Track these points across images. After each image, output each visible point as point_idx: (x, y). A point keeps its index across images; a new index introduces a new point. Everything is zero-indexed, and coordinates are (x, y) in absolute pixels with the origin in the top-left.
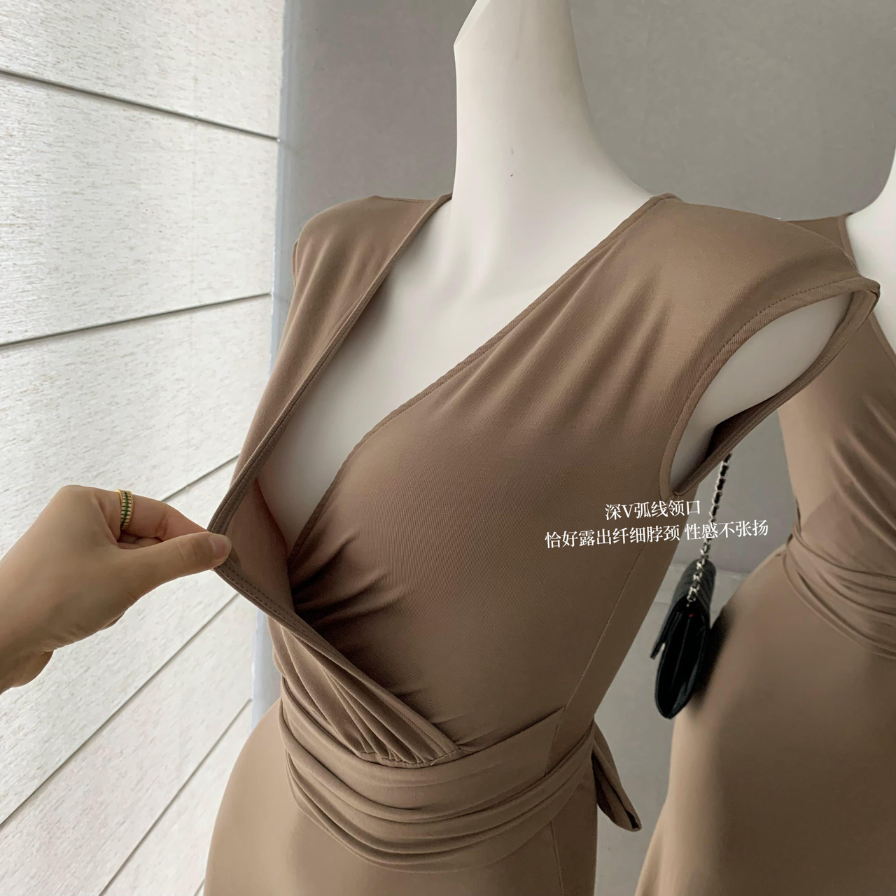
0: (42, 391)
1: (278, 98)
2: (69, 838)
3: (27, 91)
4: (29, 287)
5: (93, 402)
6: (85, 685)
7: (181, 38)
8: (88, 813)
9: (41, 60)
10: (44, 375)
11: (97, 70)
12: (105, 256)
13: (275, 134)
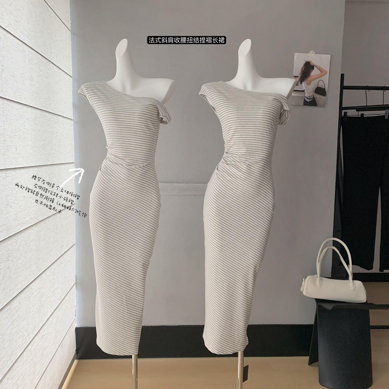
13: (71, 76)
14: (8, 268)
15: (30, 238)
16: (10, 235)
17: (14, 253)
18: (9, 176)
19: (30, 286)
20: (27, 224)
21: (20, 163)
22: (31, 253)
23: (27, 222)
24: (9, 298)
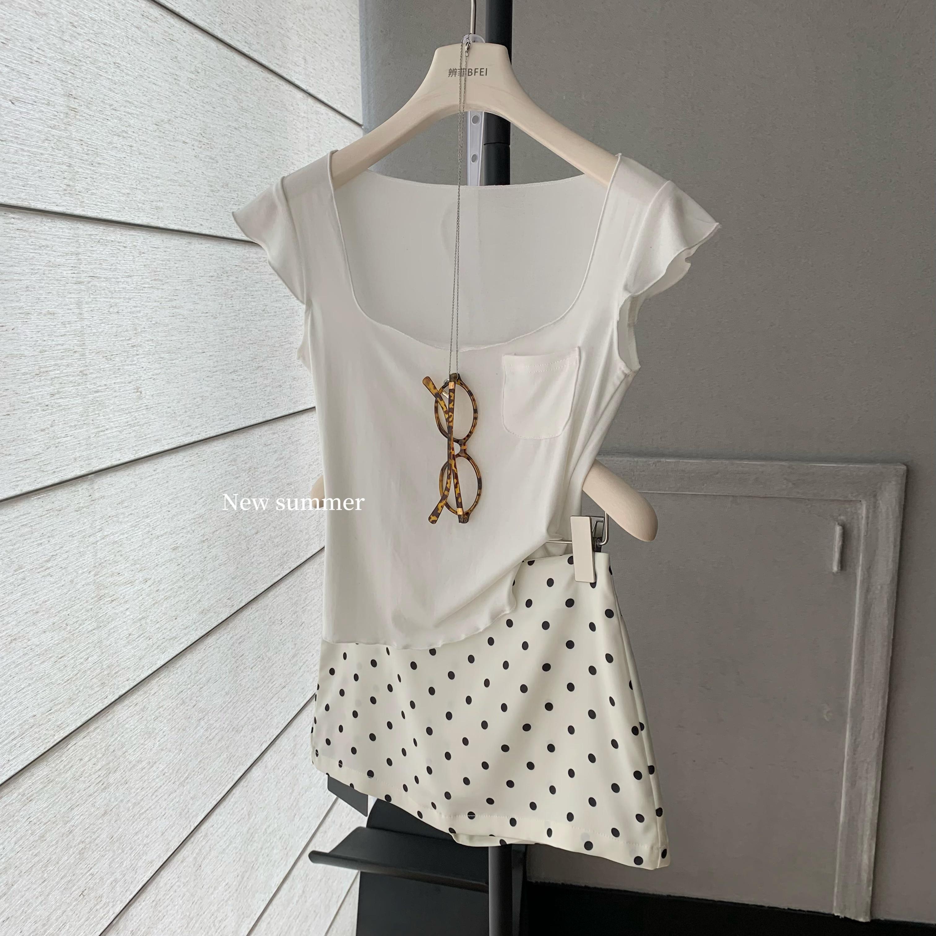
0: (222, 280)
1: (360, 90)
2: (249, 675)
3: (205, 41)
4: (211, 194)
5: (253, 304)
6: (256, 545)
7: (294, 24)
8: (261, 661)
9: (212, 19)
10: (223, 268)
11: (245, 35)
12: (256, 186)
13: (361, 123)
14: (105, 813)
15: (201, 676)
16: (109, 697)
17: (131, 751)
18: (103, 497)
19: (200, 831)
20: (185, 635)
21: (156, 438)
22: (202, 723)
23: (185, 629)
24: (108, 912)
